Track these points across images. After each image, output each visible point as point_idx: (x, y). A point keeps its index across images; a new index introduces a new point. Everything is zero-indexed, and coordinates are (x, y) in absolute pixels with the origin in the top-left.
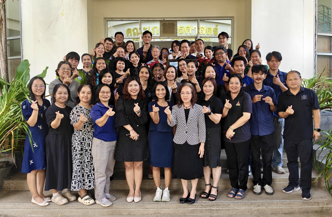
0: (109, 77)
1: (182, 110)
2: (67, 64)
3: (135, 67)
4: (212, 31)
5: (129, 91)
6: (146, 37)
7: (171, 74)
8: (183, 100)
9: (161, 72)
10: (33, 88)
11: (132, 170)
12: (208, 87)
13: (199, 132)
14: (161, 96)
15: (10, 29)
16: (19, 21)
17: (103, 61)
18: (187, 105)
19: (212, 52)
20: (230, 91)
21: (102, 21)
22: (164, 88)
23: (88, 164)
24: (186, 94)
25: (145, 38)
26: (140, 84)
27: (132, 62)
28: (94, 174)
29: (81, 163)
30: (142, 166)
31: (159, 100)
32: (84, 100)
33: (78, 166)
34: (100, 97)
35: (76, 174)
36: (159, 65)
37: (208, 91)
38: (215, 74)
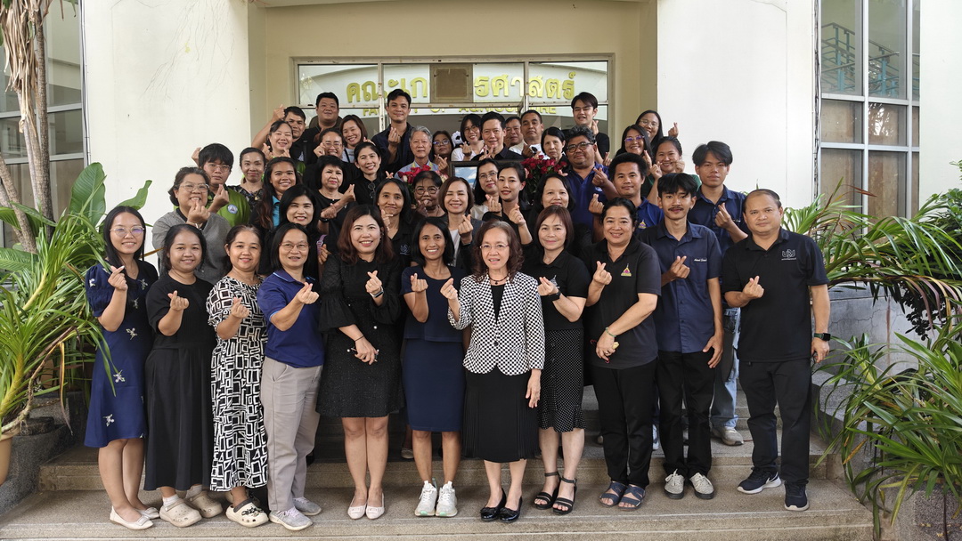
0: (306, 206)
1: (486, 288)
2: (197, 173)
3: (369, 182)
4: (560, 88)
5: (354, 243)
6: (395, 105)
7: (456, 197)
8: (487, 263)
9: (433, 192)
10: (114, 235)
11: (363, 437)
12: (551, 229)
13: (527, 344)
14: (433, 254)
15: (55, 86)
16: (78, 67)
17: (289, 167)
18: (498, 276)
19: (562, 142)
20: (605, 241)
21: (286, 67)
22: (440, 232)
23: (253, 423)
24: (496, 247)
25: (393, 109)
26: (381, 223)
27: (363, 169)
28: (266, 449)
29: (235, 421)
30: (386, 427)
31: (428, 262)
32: (241, 264)
33: (227, 429)
34: (281, 257)
35: (222, 448)
36: (430, 176)
37: (551, 239)
38: (566, 197)
